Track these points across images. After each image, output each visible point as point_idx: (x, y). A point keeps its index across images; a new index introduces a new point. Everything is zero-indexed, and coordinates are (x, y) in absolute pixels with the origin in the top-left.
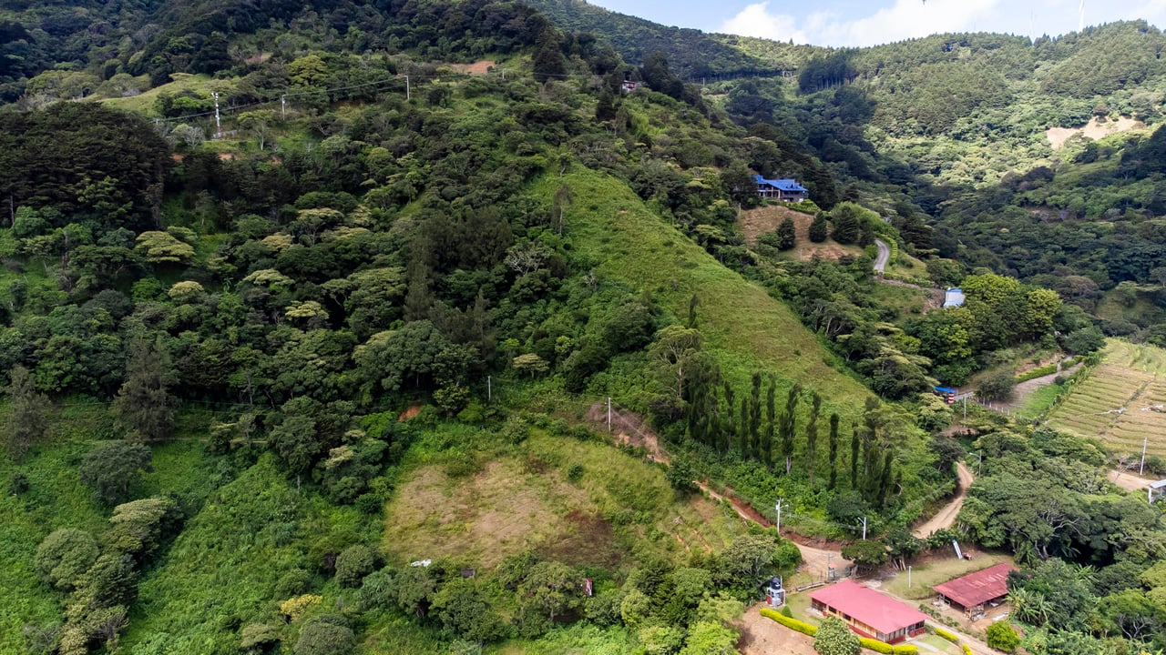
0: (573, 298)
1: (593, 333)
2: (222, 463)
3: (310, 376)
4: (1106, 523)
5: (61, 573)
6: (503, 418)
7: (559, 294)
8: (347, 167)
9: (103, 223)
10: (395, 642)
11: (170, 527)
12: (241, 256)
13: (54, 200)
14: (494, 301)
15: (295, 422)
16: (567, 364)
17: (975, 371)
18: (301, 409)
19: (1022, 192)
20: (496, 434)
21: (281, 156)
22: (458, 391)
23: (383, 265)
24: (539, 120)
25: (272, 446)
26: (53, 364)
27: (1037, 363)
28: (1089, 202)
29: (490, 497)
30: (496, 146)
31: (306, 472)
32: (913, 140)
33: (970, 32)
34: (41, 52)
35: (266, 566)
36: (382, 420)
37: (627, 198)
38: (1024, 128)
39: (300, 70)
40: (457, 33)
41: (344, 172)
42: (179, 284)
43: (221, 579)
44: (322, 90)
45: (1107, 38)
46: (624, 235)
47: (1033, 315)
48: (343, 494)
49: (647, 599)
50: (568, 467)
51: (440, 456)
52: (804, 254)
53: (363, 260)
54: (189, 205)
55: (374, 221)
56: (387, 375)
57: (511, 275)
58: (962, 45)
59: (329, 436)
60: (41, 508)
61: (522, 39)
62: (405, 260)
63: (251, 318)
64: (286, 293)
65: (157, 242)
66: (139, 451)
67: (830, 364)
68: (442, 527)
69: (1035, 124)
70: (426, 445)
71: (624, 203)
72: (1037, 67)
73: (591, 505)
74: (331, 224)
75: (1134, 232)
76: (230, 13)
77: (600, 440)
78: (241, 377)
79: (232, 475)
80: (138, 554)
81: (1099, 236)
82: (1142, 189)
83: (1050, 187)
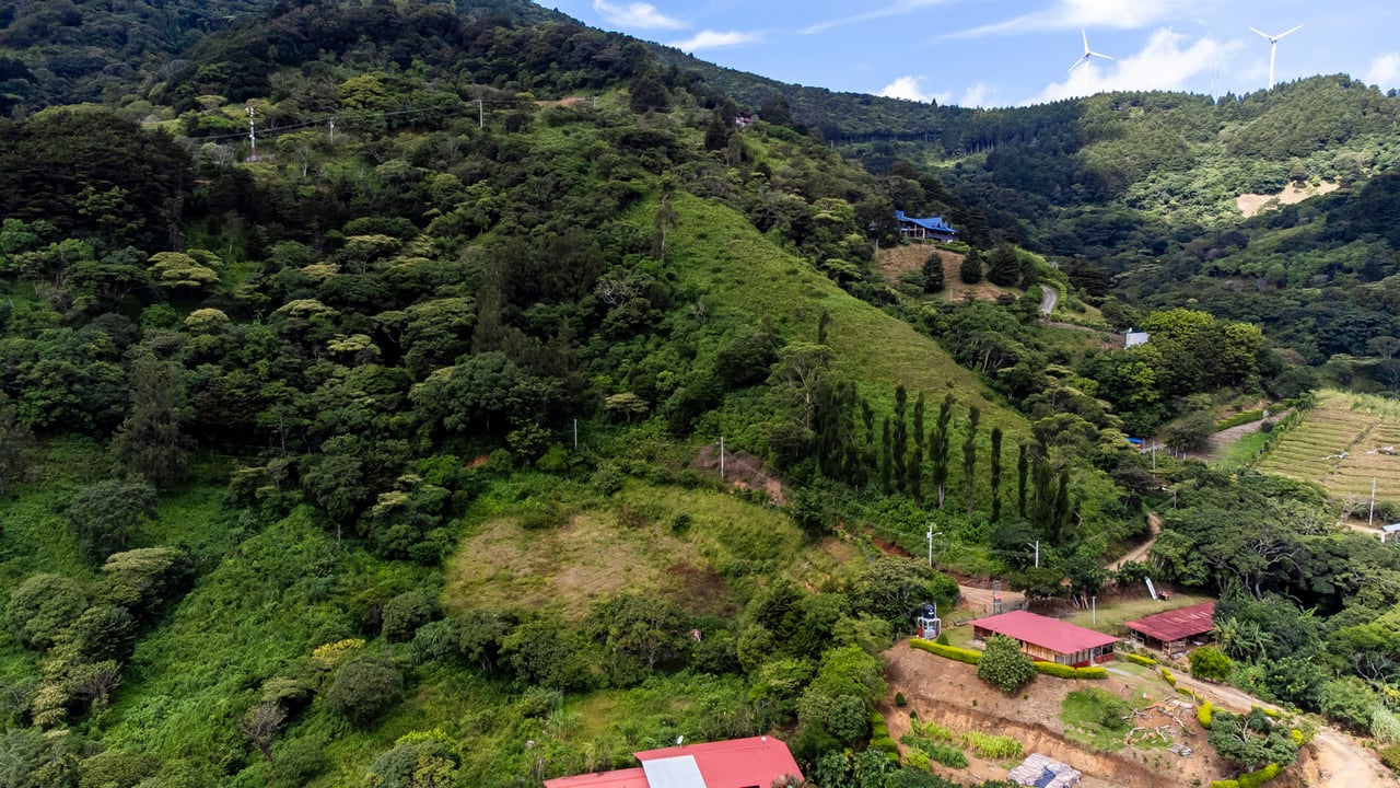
0: (678, 331)
1: (703, 368)
2: (246, 515)
3: (356, 414)
4: (1330, 562)
5: (37, 625)
6: (593, 467)
7: (661, 326)
8: (407, 195)
9: (108, 242)
10: (454, 697)
11: (177, 582)
12: (276, 285)
13: (48, 213)
14: (583, 336)
15: (333, 466)
16: (670, 403)
17: (1165, 419)
18: (343, 448)
19: (1211, 261)
20: (583, 486)
21: (328, 182)
22: (537, 432)
23: (447, 295)
24: (637, 145)
25: (303, 496)
26: (39, 393)
27: (1238, 409)
28: (1291, 269)
29: (575, 550)
30: (586, 173)
31: (348, 521)
32: (1078, 209)
33: (1142, 91)
34: (46, 94)
35: (295, 624)
36: (446, 463)
37: (743, 228)
38: (1209, 194)
39: (352, 91)
40: (541, 65)
41: (403, 200)
42: (199, 312)
43: (240, 638)
44: (379, 115)
45: (1302, 94)
46: (739, 264)
47: (1231, 352)
48: (393, 546)
49: (770, 633)
50: (669, 519)
51: (515, 507)
52: (954, 295)
53: (423, 291)
54: (214, 229)
55: (438, 252)
56: (451, 412)
57: (602, 307)
58: (1134, 105)
59: (377, 477)
60: (17, 559)
61: (617, 70)
62: (474, 289)
63: (286, 352)
64: (329, 326)
65: (175, 264)
66: (141, 492)
67: (989, 398)
68: (516, 582)
69: (1222, 189)
70: (498, 495)
71: (739, 231)
72: (1222, 128)
73: (699, 559)
75: (1346, 298)
76: (272, 41)
77: (710, 486)
78: (271, 416)
79: (257, 529)
80: (135, 609)
81: (1304, 304)
82: (1352, 253)
83: (1244, 254)
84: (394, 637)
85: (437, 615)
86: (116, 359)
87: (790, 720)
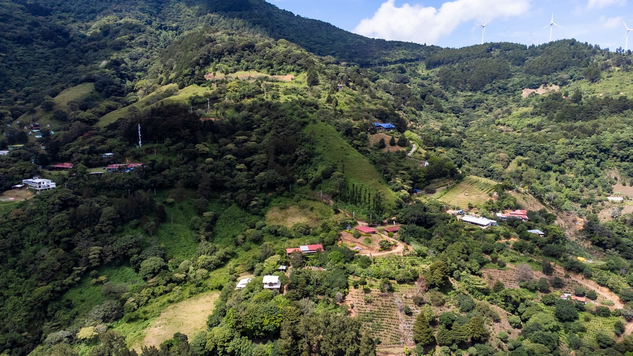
0: (314, 163)
1: (319, 173)
2: (224, 205)
3: (245, 184)
5: (196, 225)
6: (294, 196)
7: (310, 162)
10: (270, 239)
11: (215, 219)
12: (222, 151)
13: (175, 136)
14: (292, 165)
15: (242, 195)
16: (311, 182)
17: (427, 185)
18: (243, 192)
20: (292, 200)
21: (228, 118)
22: (283, 188)
23: (261, 153)
24: (307, 105)
25: (235, 202)
27: (444, 182)
28: (519, 125)
29: (290, 214)
30: (293, 115)
31: (245, 207)
32: (466, 94)
33: (502, 42)
36: (263, 195)
37: (333, 132)
39: (231, 87)
40: (280, 64)
42: (207, 159)
43: (229, 229)
44: (238, 94)
46: (330, 145)
47: (444, 169)
48: (255, 212)
49: (322, 229)
50: (310, 208)
51: (278, 204)
52: (386, 150)
53: (255, 152)
54: (205, 136)
55: (257, 140)
56: (264, 184)
57: (297, 157)
58: (497, 48)
59: (250, 198)
61: (303, 67)
62: (267, 152)
63: (227, 168)
64: (235, 161)
65: (201, 147)
66: (205, 201)
68: (279, 220)
69: (518, 87)
70: (274, 202)
71: (331, 134)
72: (527, 60)
73: (315, 216)
74: (245, 141)
75: (526, 137)
77: (318, 201)
78: (227, 184)
79: (226, 208)
80: (211, 223)
82: (536, 120)
83: (510, 117)
84: (258, 229)
85: (265, 225)
86: (194, 171)
87: (323, 242)
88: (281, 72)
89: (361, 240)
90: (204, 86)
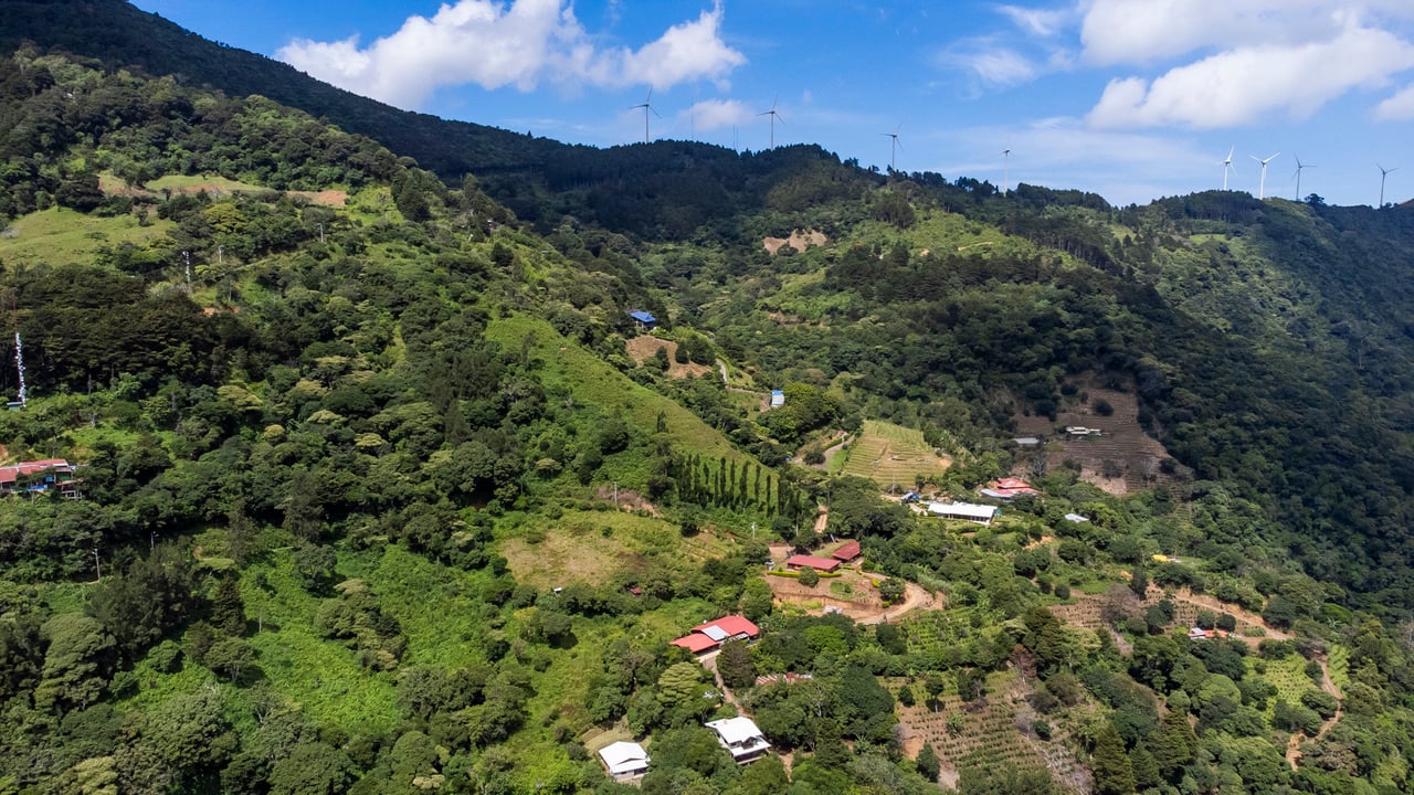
0: (559, 416)
1: (585, 441)
4: (887, 517)
5: (342, 625)
6: (542, 504)
9: (184, 381)
13: (146, 364)
16: (575, 463)
17: (800, 446)
20: (541, 515)
22: (513, 488)
23: (409, 401)
24: (463, 271)
25: (393, 540)
27: (831, 437)
28: (810, 308)
29: (563, 552)
31: (441, 550)
32: (663, 247)
33: (689, 141)
37: (557, 337)
38: (747, 237)
39: (221, 219)
40: (299, 160)
42: (269, 428)
44: (247, 239)
46: (574, 367)
47: (825, 408)
49: (712, 578)
50: (599, 530)
51: (514, 532)
52: (678, 372)
53: (389, 397)
56: (464, 482)
57: (506, 402)
58: (686, 154)
59: (447, 525)
61: (372, 172)
62: (426, 396)
64: (347, 428)
65: (234, 394)
68: (548, 572)
69: (754, 233)
70: (502, 526)
71: (557, 340)
72: (747, 179)
73: (628, 548)
74: (347, 369)
75: (842, 334)
77: (614, 510)
81: (822, 337)
82: (842, 300)
83: (781, 294)
87: (737, 610)
88: (302, 181)
89: (824, 587)
90: (102, 215)
